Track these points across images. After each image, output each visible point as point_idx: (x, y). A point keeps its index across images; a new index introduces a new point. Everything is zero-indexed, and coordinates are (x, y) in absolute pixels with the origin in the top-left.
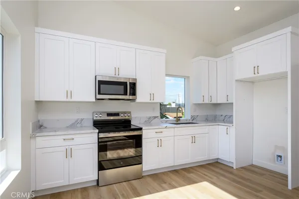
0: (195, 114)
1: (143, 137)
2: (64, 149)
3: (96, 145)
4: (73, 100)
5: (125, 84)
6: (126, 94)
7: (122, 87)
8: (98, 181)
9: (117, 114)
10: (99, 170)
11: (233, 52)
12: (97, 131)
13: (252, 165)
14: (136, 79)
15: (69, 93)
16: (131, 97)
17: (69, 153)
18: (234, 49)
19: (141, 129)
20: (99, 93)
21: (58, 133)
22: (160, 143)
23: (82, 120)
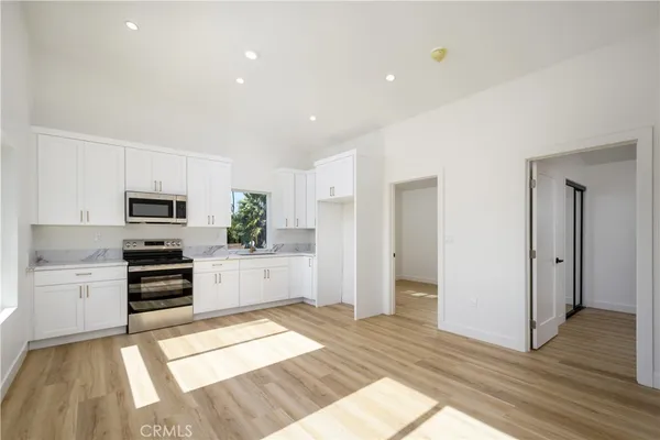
0: (280, 242)
1: (195, 271)
2: (77, 287)
3: (126, 277)
4: (92, 223)
5: (170, 203)
6: (171, 216)
7: (166, 207)
8: (127, 326)
9: (162, 243)
10: (129, 313)
11: (314, 168)
12: (127, 263)
13: (342, 304)
14: (186, 196)
15: (84, 215)
16: (179, 220)
17: (84, 292)
18: (316, 164)
19: (191, 261)
20: (131, 215)
21: (67, 266)
22: (218, 279)
23: (106, 251)
